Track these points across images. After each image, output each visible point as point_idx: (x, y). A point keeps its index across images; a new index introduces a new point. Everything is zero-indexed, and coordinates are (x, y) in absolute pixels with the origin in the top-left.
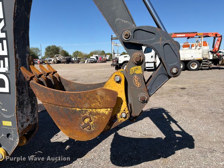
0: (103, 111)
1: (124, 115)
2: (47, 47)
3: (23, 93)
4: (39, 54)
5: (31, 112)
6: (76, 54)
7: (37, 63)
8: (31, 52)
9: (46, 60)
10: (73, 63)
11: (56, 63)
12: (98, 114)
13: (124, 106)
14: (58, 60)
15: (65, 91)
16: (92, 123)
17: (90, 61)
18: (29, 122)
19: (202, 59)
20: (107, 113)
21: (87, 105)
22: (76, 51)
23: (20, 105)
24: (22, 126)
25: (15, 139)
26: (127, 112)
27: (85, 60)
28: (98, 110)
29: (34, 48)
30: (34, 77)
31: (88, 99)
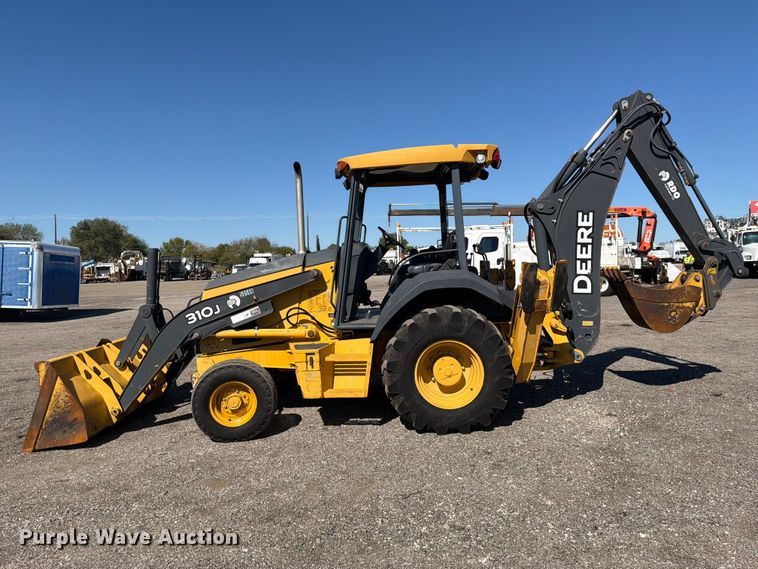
0: (688, 305)
2: (80, 224)
10: (186, 279)
11: (128, 280)
12: (683, 308)
13: (702, 301)
14: (133, 267)
16: (677, 316)
19: (619, 268)
20: (691, 306)
22: (173, 237)
26: (704, 306)
28: (684, 304)
31: (677, 294)
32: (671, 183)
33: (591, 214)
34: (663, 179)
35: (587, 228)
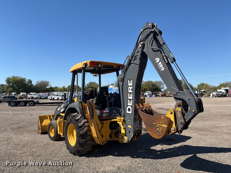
0: (164, 125)
1: (173, 129)
3: (136, 114)
4: (162, 87)
5: (139, 124)
6: (202, 86)
7: (159, 96)
8: (155, 86)
9: (168, 93)
12: (162, 127)
13: (174, 125)
15: (153, 115)
16: (160, 130)
17: (216, 94)
18: (138, 128)
20: (166, 127)
21: (158, 122)
22: (201, 83)
23: (135, 119)
24: (135, 129)
25: (132, 134)
26: (175, 128)
27: (210, 94)
28: (162, 125)
29: (158, 82)
30: (140, 108)
31: (158, 119)
32: (160, 63)
33: (132, 80)
34: (157, 62)
35: (131, 86)
